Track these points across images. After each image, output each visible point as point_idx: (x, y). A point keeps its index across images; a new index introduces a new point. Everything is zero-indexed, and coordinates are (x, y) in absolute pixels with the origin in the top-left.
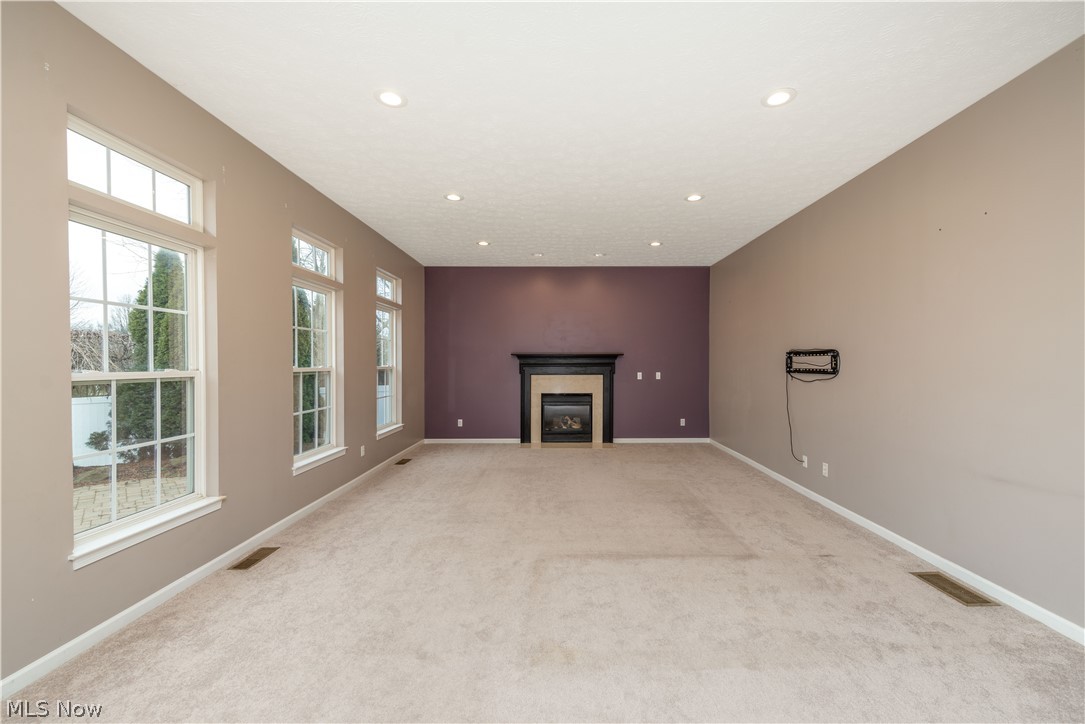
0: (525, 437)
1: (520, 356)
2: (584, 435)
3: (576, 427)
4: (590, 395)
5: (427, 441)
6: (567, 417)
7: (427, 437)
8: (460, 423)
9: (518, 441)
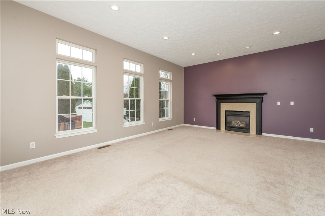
0: (218, 128)
1: (216, 96)
2: (246, 130)
3: (242, 126)
4: (249, 112)
5: (184, 125)
6: (238, 121)
7: (184, 123)
8: (195, 120)
9: (215, 128)
